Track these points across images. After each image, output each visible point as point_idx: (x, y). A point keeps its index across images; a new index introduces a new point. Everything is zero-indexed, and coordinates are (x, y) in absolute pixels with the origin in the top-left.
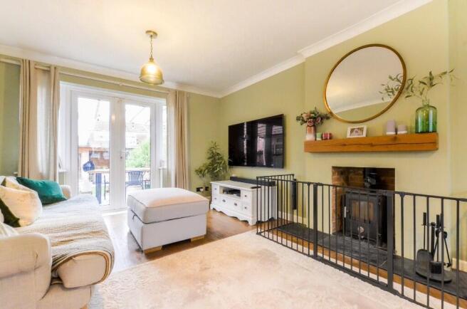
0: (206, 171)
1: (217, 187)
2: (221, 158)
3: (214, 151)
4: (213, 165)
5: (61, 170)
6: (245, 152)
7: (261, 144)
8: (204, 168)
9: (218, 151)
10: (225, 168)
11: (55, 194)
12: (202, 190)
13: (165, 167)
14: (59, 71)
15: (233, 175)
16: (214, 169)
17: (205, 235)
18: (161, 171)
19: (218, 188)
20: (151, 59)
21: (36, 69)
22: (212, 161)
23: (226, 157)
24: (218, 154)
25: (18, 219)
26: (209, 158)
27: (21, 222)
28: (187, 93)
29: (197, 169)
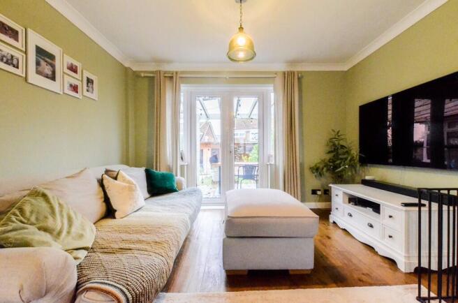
0: (325, 169)
1: (339, 192)
2: (348, 153)
3: (337, 143)
4: (334, 162)
5: (182, 163)
6: (390, 144)
7: (420, 132)
8: (321, 166)
9: (342, 143)
10: (352, 166)
11: (168, 185)
12: (319, 193)
13: (273, 163)
14: (179, 75)
15: (367, 178)
16: (336, 167)
17: (312, 270)
18: (269, 167)
19: (341, 194)
20: (241, 28)
21: (165, 77)
22: (334, 156)
23: (355, 151)
24: (343, 147)
25: (116, 211)
26: (329, 152)
27: (117, 214)
28: (298, 72)
29: (313, 165)
